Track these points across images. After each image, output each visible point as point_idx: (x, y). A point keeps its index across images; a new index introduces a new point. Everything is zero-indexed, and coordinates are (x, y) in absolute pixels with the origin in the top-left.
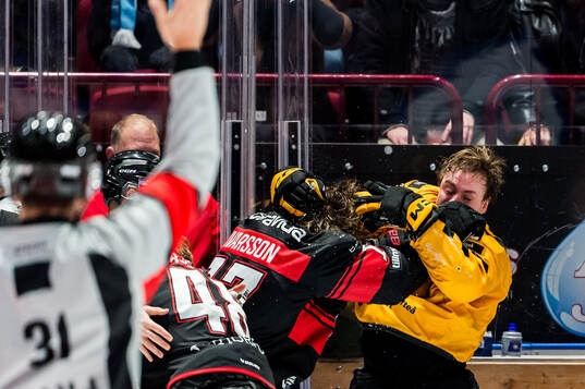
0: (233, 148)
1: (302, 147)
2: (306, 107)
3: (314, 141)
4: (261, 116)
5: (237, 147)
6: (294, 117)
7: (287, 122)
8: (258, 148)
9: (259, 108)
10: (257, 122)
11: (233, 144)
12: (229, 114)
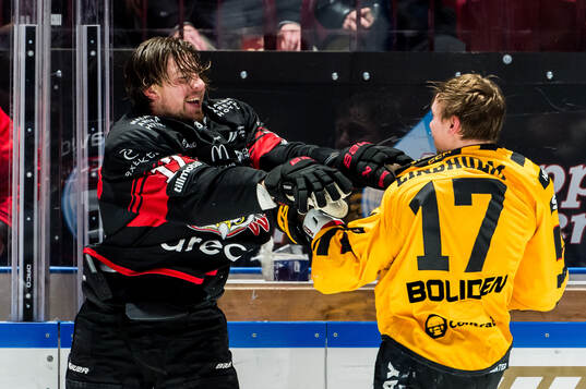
0: (27, 55)
1: (103, 53)
2: (107, 10)
3: (115, 47)
4: (57, 20)
5: (31, 53)
6: (94, 22)
7: (85, 26)
8: (54, 56)
9: (54, 11)
10: (53, 27)
11: (27, 50)
12: (22, 18)
